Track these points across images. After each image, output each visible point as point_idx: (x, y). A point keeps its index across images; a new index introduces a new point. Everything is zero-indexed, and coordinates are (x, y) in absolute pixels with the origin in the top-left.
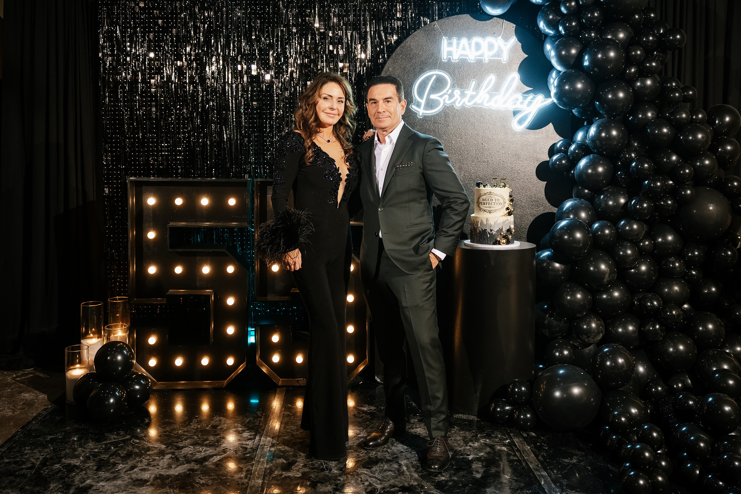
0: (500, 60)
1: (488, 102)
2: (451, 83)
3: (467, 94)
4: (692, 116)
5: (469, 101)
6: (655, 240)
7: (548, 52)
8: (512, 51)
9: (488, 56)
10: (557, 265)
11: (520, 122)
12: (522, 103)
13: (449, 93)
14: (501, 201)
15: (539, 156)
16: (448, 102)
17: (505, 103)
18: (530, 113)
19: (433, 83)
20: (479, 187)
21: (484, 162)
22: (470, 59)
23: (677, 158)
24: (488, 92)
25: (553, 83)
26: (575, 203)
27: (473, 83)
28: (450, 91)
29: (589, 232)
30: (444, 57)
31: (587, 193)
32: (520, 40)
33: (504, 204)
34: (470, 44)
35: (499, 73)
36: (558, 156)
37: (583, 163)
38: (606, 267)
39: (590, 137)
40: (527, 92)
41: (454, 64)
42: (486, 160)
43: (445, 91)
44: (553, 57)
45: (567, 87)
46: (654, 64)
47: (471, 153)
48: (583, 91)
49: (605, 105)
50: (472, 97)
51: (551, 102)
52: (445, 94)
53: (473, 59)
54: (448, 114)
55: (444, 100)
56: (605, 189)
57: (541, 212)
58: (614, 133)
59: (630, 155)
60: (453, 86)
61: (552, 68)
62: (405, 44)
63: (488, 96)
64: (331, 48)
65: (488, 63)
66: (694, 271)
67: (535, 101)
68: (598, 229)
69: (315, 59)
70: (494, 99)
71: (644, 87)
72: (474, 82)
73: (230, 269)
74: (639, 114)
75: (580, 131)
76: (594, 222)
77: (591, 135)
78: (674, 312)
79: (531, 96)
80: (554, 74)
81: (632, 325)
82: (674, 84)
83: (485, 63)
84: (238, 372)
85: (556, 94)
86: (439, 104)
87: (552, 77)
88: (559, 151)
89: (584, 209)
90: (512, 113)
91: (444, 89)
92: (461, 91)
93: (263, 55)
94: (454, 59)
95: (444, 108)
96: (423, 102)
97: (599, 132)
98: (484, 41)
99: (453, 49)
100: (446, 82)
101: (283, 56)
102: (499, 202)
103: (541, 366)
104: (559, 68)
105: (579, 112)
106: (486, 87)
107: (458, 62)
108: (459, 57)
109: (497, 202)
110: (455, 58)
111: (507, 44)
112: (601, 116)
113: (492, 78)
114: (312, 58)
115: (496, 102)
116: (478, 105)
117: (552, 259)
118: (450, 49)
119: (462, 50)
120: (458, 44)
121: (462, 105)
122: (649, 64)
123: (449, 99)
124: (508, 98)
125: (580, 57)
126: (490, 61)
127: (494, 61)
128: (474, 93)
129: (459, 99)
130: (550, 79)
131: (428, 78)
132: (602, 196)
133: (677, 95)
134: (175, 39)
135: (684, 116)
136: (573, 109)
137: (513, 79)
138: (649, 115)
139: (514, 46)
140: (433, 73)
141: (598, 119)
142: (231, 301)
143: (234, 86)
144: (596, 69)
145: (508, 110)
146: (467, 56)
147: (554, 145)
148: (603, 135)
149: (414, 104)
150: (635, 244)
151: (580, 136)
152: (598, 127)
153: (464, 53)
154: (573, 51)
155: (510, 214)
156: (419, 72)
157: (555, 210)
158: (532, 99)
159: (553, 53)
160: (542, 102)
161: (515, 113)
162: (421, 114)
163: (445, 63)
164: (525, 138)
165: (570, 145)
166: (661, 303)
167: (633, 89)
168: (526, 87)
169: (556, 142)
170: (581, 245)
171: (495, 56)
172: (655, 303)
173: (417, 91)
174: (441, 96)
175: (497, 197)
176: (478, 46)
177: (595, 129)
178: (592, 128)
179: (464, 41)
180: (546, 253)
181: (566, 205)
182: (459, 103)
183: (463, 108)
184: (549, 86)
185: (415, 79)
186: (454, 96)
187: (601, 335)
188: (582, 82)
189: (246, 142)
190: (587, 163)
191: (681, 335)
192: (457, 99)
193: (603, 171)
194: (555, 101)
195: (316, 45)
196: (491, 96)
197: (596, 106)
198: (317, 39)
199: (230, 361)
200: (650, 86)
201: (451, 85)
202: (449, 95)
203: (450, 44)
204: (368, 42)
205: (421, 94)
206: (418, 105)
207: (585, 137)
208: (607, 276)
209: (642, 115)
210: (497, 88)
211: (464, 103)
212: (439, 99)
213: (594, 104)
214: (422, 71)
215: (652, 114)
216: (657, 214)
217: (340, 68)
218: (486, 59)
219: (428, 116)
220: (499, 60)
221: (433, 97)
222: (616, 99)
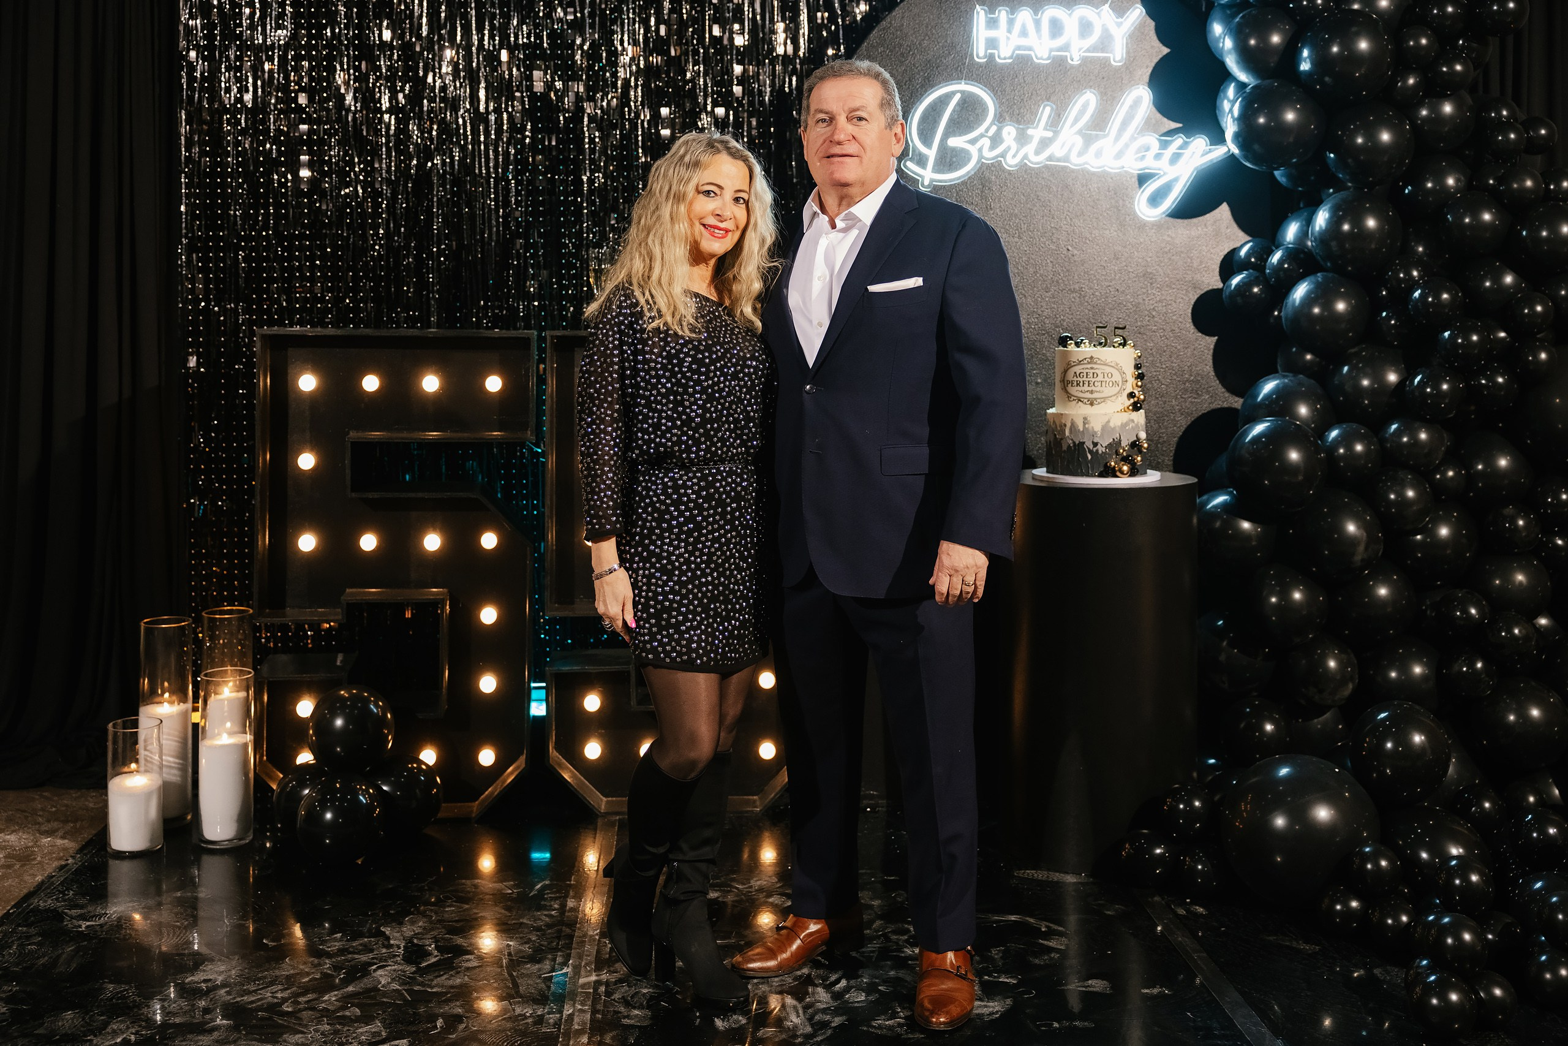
0: (1107, 59)
1: (1080, 154)
2: (995, 110)
3: (1032, 137)
4: (1548, 185)
5: (1037, 153)
6: (1469, 466)
7: (1217, 40)
8: (1136, 37)
9: (1080, 50)
10: (1246, 525)
11: (1155, 200)
12: (1158, 156)
13: (991, 133)
14: (1117, 377)
15: (1198, 277)
16: (989, 155)
17: (1119, 155)
18: (1176, 180)
19: (954, 111)
20: (1065, 346)
21: (1074, 291)
22: (1039, 56)
23: (1515, 279)
24: (1080, 132)
25: (1231, 111)
26: (1284, 383)
27: (1046, 112)
28: (994, 129)
29: (1318, 449)
30: (979, 51)
31: (1310, 361)
32: (1151, 13)
33: (1123, 384)
34: (1037, 23)
35: (1105, 88)
36: (1243, 278)
37: (1300, 291)
38: (1359, 527)
39: (1316, 234)
40: (1171, 133)
41: (1003, 67)
42: (1077, 287)
43: (981, 129)
44: (1229, 52)
45: (1262, 120)
46: (1458, 68)
47: (1042, 272)
48: (1299, 126)
49: (1350, 161)
50: (1044, 143)
51: (1225, 153)
52: (982, 136)
53: (1045, 56)
54: (990, 182)
55: (980, 150)
56: (1353, 350)
57: (1205, 408)
58: (1371, 223)
59: (1408, 273)
60: (1000, 118)
61: (1226, 75)
62: (890, 23)
63: (1079, 141)
64: (716, 31)
65: (1080, 65)
66: (1560, 539)
67: (1187, 152)
68: (1337, 442)
69: (680, 57)
70: (1093, 148)
71: (1437, 118)
72: (1048, 109)
73: (489, 541)
74: (1427, 180)
75: (1293, 220)
76: (1329, 428)
77: (1317, 228)
78: (1516, 631)
79: (1179, 140)
80: (1231, 91)
81: (1420, 661)
82: (1505, 113)
83: (1072, 67)
84: (505, 781)
85: (1237, 136)
86: (969, 160)
87: (1226, 97)
88: (1244, 265)
89: (1306, 398)
90: (1135, 180)
91: (980, 125)
92: (1017, 129)
93: (559, 47)
94: (1002, 56)
95: (980, 168)
96: (931, 153)
97: (1335, 222)
98: (1070, 15)
99: (1000, 33)
100: (985, 109)
101: (605, 50)
102: (1112, 379)
103: (1212, 761)
104: (1243, 77)
105: (1289, 177)
106: (1076, 120)
107: (1010, 64)
108: (1013, 52)
109: (1108, 380)
110: (1005, 53)
111: (1122, 23)
112: (1339, 186)
113: (1088, 100)
114: (673, 53)
115: (1098, 154)
116: (1059, 160)
117: (1233, 511)
118: (992, 33)
119: (1019, 36)
120: (1011, 22)
121: (1022, 160)
122: (1447, 67)
123: (993, 147)
124: (1127, 146)
125: (1290, 52)
126: (1085, 61)
127: (1092, 61)
128: (1050, 134)
129: (1014, 147)
130: (1223, 102)
131: (944, 101)
132: (1346, 369)
133: (1512, 136)
134: (355, 10)
135: (1529, 183)
136: (1277, 169)
137: (1137, 102)
138: (1451, 181)
139: (1140, 28)
140: (956, 89)
141: (1334, 193)
142: (489, 615)
143: (492, 117)
144: (1327, 79)
145: (1126, 172)
146: (1030, 49)
147: (1234, 252)
148: (1346, 227)
149: (911, 160)
150: (1423, 474)
151: (1292, 231)
152: (1334, 212)
153: (1023, 42)
154: (1276, 39)
155: (1136, 407)
156: (922, 86)
157: (1237, 402)
158: (1180, 148)
159: (1228, 44)
160: (1203, 155)
161: (1143, 179)
162: (926, 183)
163: (980, 65)
164: (1166, 237)
165: (1270, 253)
166: (1487, 611)
167: (1413, 124)
168: (1165, 120)
169: (1238, 245)
170: (1300, 478)
171: (1094, 48)
172: (1473, 611)
173: (919, 129)
174: (973, 142)
175: (1108, 369)
176: (1056, 28)
177: (1327, 215)
178: (1321, 212)
179: (1025, 15)
180: (1221, 499)
181: (1262, 388)
182: (1014, 156)
183: (1023, 167)
184: (1219, 118)
185: (914, 103)
186: (1002, 141)
187: (1351, 686)
188: (1295, 110)
189: (518, 247)
190: (1308, 294)
191: (1533, 683)
192: (1009, 148)
193: (1347, 310)
194: (1236, 151)
195: (683, 25)
196: (1088, 141)
197: (1329, 162)
198: (684, 11)
199: (487, 757)
200: (1451, 117)
201: (995, 115)
202: (990, 138)
203: (992, 23)
204: (802, 18)
205: (926, 136)
206: (921, 161)
207: (1303, 234)
208: (1361, 548)
209: (1433, 182)
210: (1100, 122)
211: (1025, 157)
212: (968, 147)
213: (1324, 158)
214: (928, 84)
215: (1457, 180)
216: (1473, 408)
217: (737, 78)
218: (1075, 57)
219: (944, 187)
220: (1105, 58)
221: (954, 142)
222: (1374, 147)
